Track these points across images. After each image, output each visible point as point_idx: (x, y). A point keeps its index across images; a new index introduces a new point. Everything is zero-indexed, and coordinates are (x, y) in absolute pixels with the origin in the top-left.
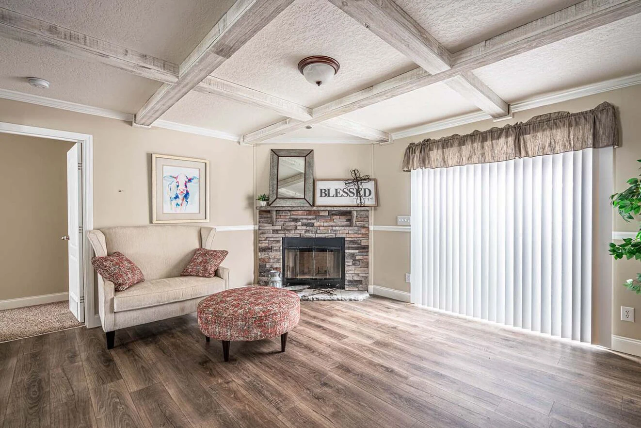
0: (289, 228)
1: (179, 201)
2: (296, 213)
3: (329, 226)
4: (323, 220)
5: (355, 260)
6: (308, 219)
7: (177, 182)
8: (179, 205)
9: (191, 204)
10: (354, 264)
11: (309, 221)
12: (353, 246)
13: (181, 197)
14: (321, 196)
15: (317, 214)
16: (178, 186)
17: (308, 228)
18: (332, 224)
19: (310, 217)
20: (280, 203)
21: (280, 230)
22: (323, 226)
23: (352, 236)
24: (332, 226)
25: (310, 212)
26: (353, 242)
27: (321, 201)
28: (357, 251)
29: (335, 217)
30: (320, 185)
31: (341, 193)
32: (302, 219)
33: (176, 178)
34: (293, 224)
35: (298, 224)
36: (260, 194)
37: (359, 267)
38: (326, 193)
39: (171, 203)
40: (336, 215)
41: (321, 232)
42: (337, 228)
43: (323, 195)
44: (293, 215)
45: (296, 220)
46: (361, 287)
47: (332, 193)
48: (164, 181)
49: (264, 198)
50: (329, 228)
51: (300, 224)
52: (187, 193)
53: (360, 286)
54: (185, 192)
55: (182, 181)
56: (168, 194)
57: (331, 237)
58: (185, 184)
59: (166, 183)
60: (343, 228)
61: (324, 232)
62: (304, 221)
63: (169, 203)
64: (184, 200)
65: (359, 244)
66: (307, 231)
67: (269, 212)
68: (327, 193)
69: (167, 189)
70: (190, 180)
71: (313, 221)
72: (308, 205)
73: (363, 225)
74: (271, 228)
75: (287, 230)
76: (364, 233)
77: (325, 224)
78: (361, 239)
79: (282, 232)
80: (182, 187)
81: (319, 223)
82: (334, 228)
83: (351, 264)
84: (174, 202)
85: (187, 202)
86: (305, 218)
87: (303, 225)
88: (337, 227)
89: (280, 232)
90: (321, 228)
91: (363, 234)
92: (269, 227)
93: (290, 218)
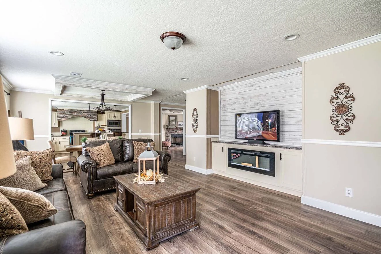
15: (178, 129)
20: (170, 127)
25: (176, 129)
27: (179, 126)
30: (179, 123)
36: (166, 125)
38: (180, 125)
45: (173, 131)
47: (181, 125)
49: (167, 126)
66: (176, 133)
67: (168, 129)
92: (168, 132)
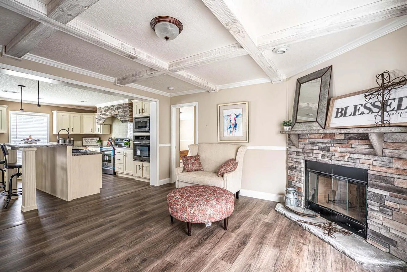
0: (307, 152)
1: (232, 129)
2: (313, 137)
3: (346, 153)
4: (339, 145)
5: (383, 205)
6: (323, 143)
7: (231, 118)
8: (231, 132)
9: (239, 131)
10: (381, 211)
11: (324, 145)
12: (381, 184)
13: (232, 127)
14: (337, 116)
16: (231, 121)
17: (323, 153)
18: (349, 149)
19: (326, 141)
21: (301, 152)
22: (340, 152)
23: (379, 169)
24: (350, 153)
26: (380, 178)
28: (387, 194)
29: (353, 141)
31: (362, 109)
32: (318, 143)
33: (230, 116)
34: (310, 147)
35: (314, 148)
37: (391, 218)
39: (227, 131)
40: (355, 139)
41: (336, 158)
42: (356, 156)
43: (339, 114)
44: (311, 138)
46: (394, 251)
48: (224, 118)
50: (345, 154)
51: (317, 147)
52: (236, 124)
53: (392, 248)
54: (235, 124)
55: (233, 117)
56: (226, 126)
57: (349, 166)
58: (235, 119)
59: (225, 120)
60: (363, 157)
61: (340, 159)
62: (320, 145)
63: (226, 131)
64: (234, 129)
65: (391, 184)
68: (343, 112)
69: (225, 123)
70: (237, 116)
71: (328, 145)
72: (319, 128)
73: (396, 156)
74: (295, 150)
75: (307, 153)
76: (399, 167)
77: (343, 150)
78: (395, 176)
79: (303, 155)
80: (233, 121)
81: (334, 148)
82: (352, 156)
83: (376, 209)
84: (229, 130)
85: (236, 130)
86: (322, 142)
87: (320, 149)
88: (354, 155)
89: (301, 154)
90: (337, 154)
91: (398, 169)
93: (309, 142)
